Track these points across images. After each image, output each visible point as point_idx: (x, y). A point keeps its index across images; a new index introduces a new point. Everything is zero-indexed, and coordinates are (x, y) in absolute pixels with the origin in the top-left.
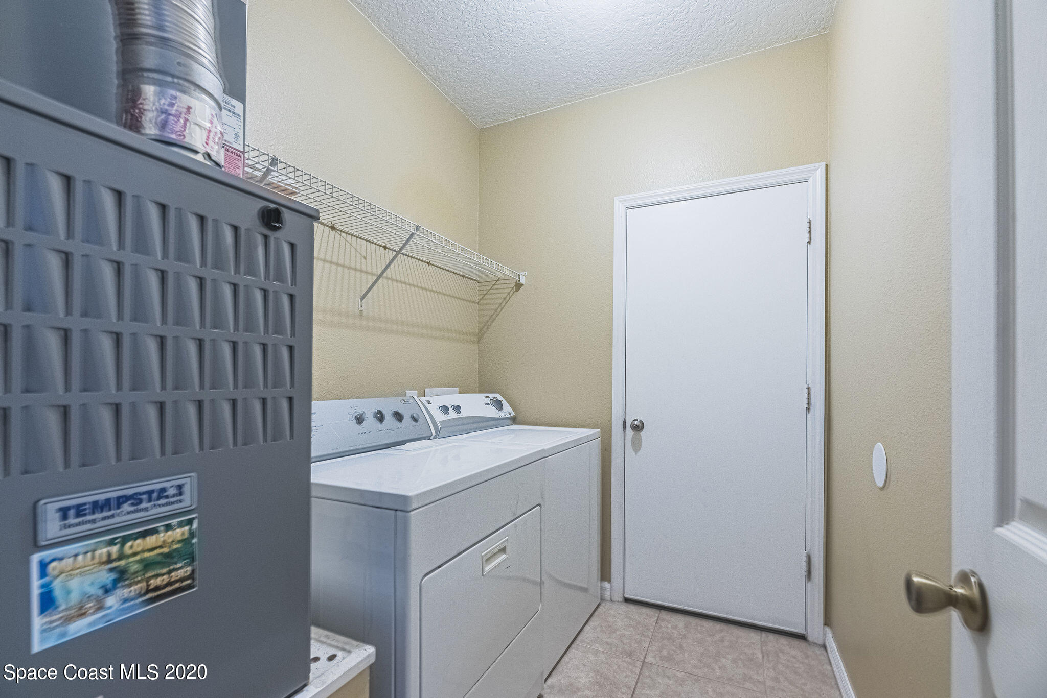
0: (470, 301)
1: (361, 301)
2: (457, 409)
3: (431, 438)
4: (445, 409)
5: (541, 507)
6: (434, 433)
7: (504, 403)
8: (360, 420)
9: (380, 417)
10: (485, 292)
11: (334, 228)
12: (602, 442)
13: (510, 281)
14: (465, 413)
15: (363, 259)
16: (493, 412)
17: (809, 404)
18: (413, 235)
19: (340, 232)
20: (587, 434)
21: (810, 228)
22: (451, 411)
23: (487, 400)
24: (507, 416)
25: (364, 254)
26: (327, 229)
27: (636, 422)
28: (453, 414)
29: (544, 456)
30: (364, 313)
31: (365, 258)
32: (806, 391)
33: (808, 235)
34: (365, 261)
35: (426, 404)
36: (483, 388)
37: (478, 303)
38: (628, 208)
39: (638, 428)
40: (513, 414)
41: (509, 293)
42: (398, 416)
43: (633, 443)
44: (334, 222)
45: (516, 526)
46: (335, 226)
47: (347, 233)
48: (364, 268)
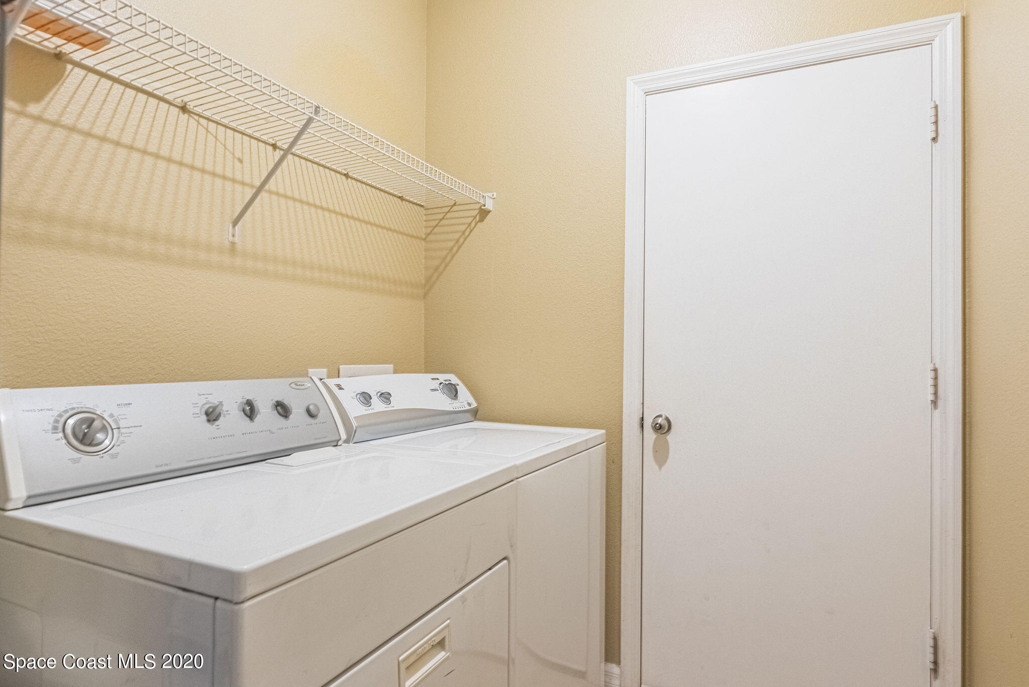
0: (412, 236)
1: (234, 226)
2: (385, 397)
3: (340, 443)
4: (366, 398)
5: (509, 562)
6: (344, 436)
7: (462, 389)
8: (212, 415)
9: (250, 411)
10: (435, 223)
11: (187, 109)
12: (608, 450)
13: (472, 207)
14: (397, 403)
15: (236, 161)
16: (443, 403)
17: (936, 394)
18: (310, 120)
19: (196, 117)
20: (584, 439)
21: (936, 115)
22: (375, 400)
23: (435, 385)
24: (464, 409)
25: (238, 154)
26: (174, 111)
27: (660, 420)
28: (378, 406)
29: (516, 475)
30: (239, 247)
31: (241, 161)
32: (932, 374)
33: (933, 127)
34: (241, 165)
35: (335, 390)
36: (430, 366)
37: (425, 239)
38: (647, 93)
39: (663, 428)
40: (474, 405)
41: (470, 224)
42: (283, 410)
43: (656, 451)
44: (186, 99)
45: (463, 599)
46: (188, 107)
47: (208, 119)
48: (238, 177)
